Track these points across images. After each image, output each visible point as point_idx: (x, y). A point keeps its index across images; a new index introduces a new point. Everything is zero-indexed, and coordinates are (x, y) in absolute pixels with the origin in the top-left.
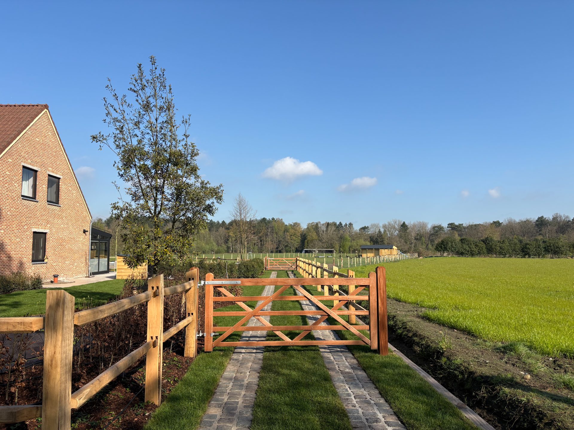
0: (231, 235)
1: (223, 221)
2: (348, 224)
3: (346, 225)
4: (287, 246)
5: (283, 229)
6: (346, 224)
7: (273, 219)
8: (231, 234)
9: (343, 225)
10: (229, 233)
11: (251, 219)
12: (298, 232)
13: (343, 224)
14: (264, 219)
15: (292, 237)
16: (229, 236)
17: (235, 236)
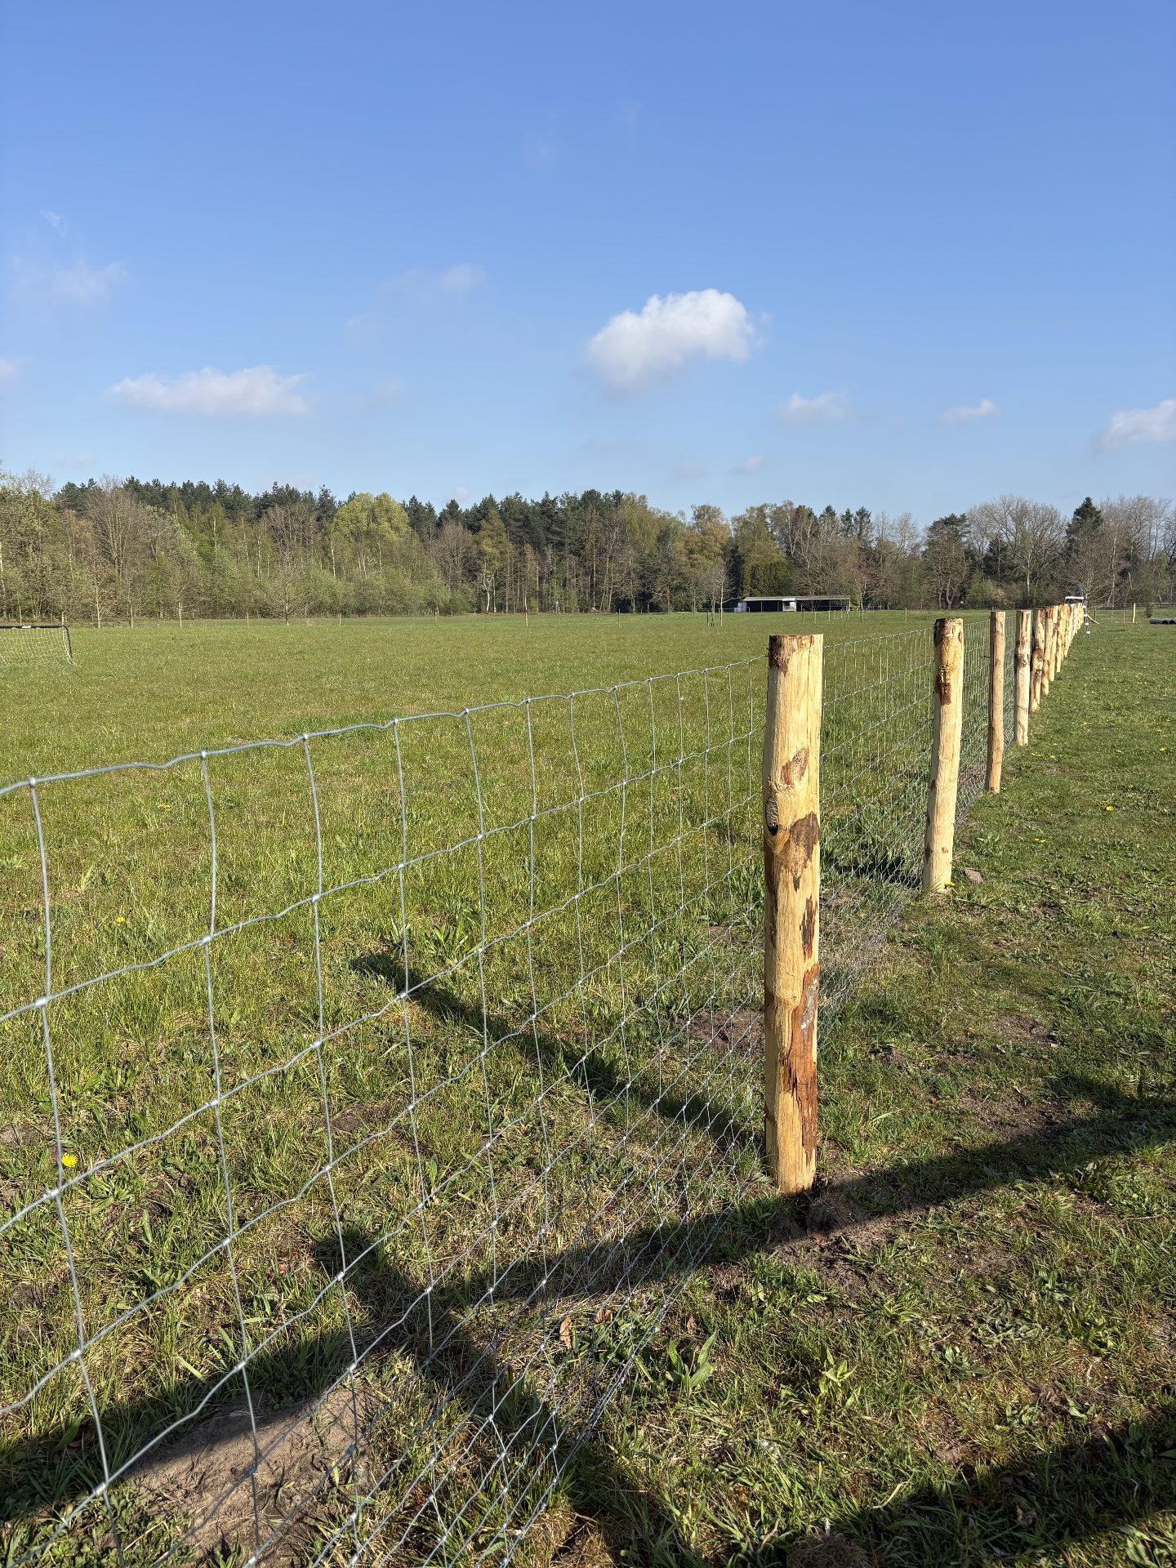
0: (490, 550)
1: (453, 502)
2: (853, 512)
3: (848, 517)
4: (677, 589)
5: (655, 532)
6: (848, 512)
7: (618, 496)
8: (487, 547)
9: (838, 516)
10: (477, 543)
11: (547, 495)
12: (716, 541)
13: (840, 512)
14: (591, 496)
15: (695, 556)
16: (481, 553)
17: (501, 553)
